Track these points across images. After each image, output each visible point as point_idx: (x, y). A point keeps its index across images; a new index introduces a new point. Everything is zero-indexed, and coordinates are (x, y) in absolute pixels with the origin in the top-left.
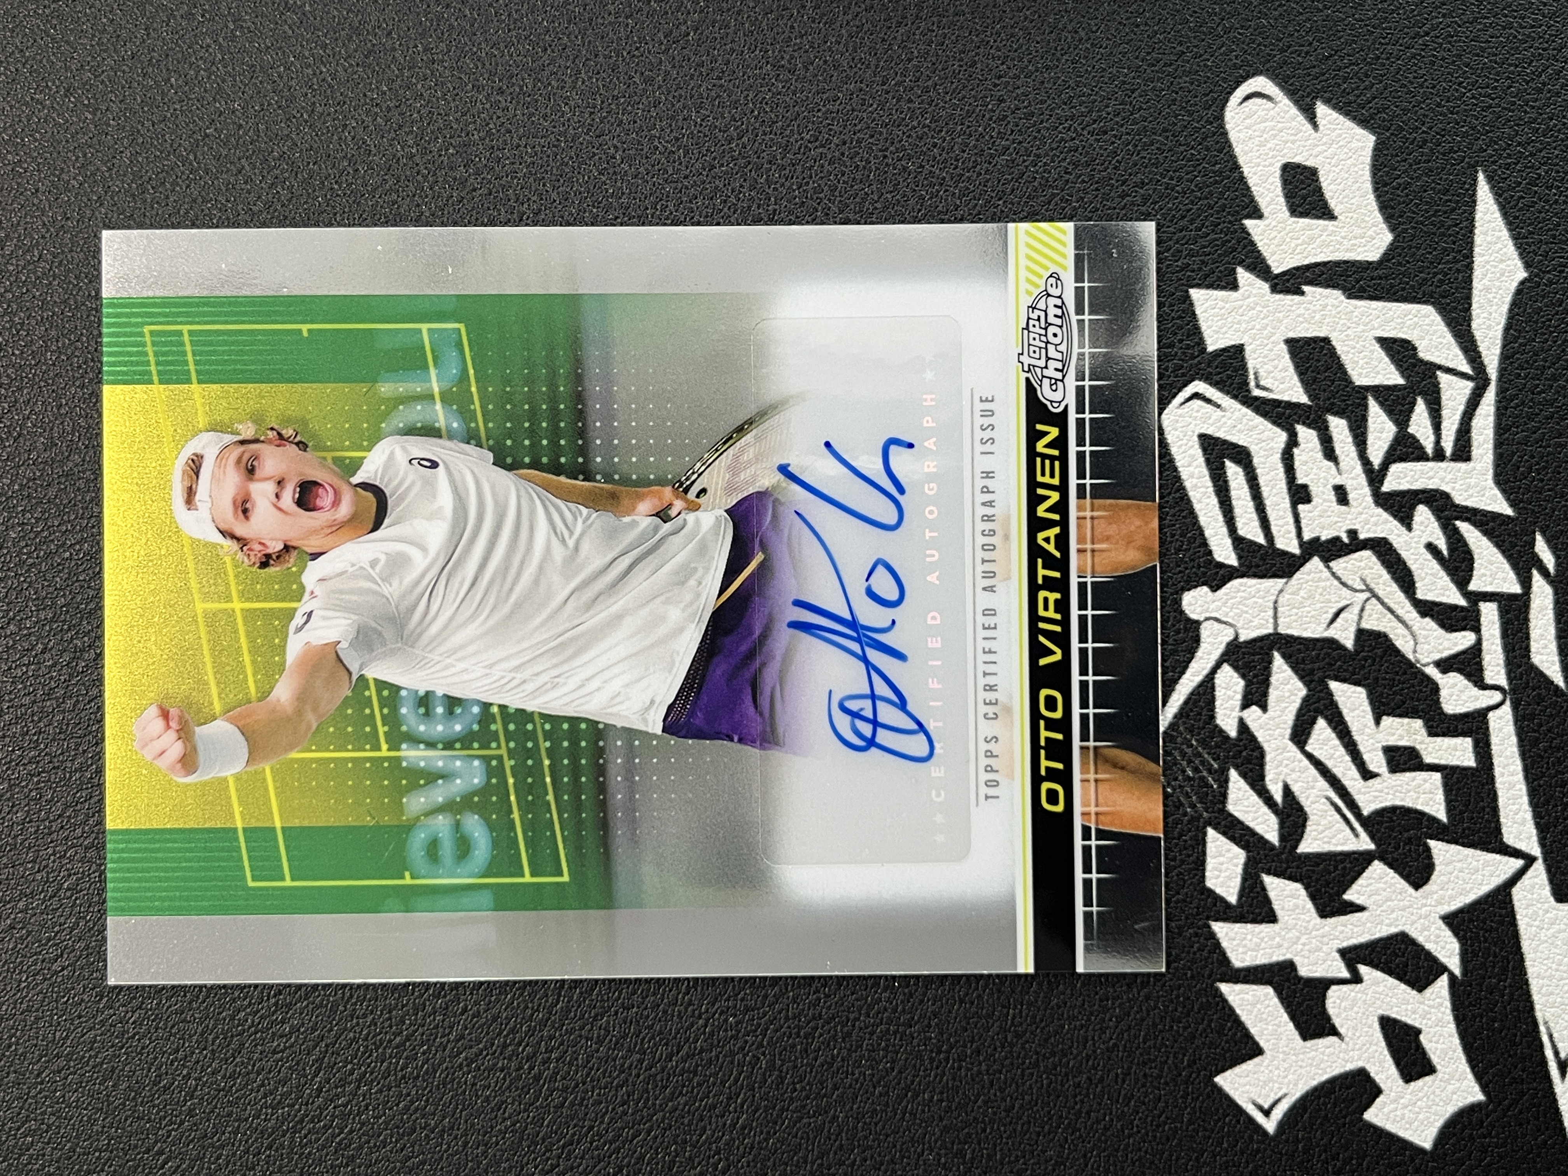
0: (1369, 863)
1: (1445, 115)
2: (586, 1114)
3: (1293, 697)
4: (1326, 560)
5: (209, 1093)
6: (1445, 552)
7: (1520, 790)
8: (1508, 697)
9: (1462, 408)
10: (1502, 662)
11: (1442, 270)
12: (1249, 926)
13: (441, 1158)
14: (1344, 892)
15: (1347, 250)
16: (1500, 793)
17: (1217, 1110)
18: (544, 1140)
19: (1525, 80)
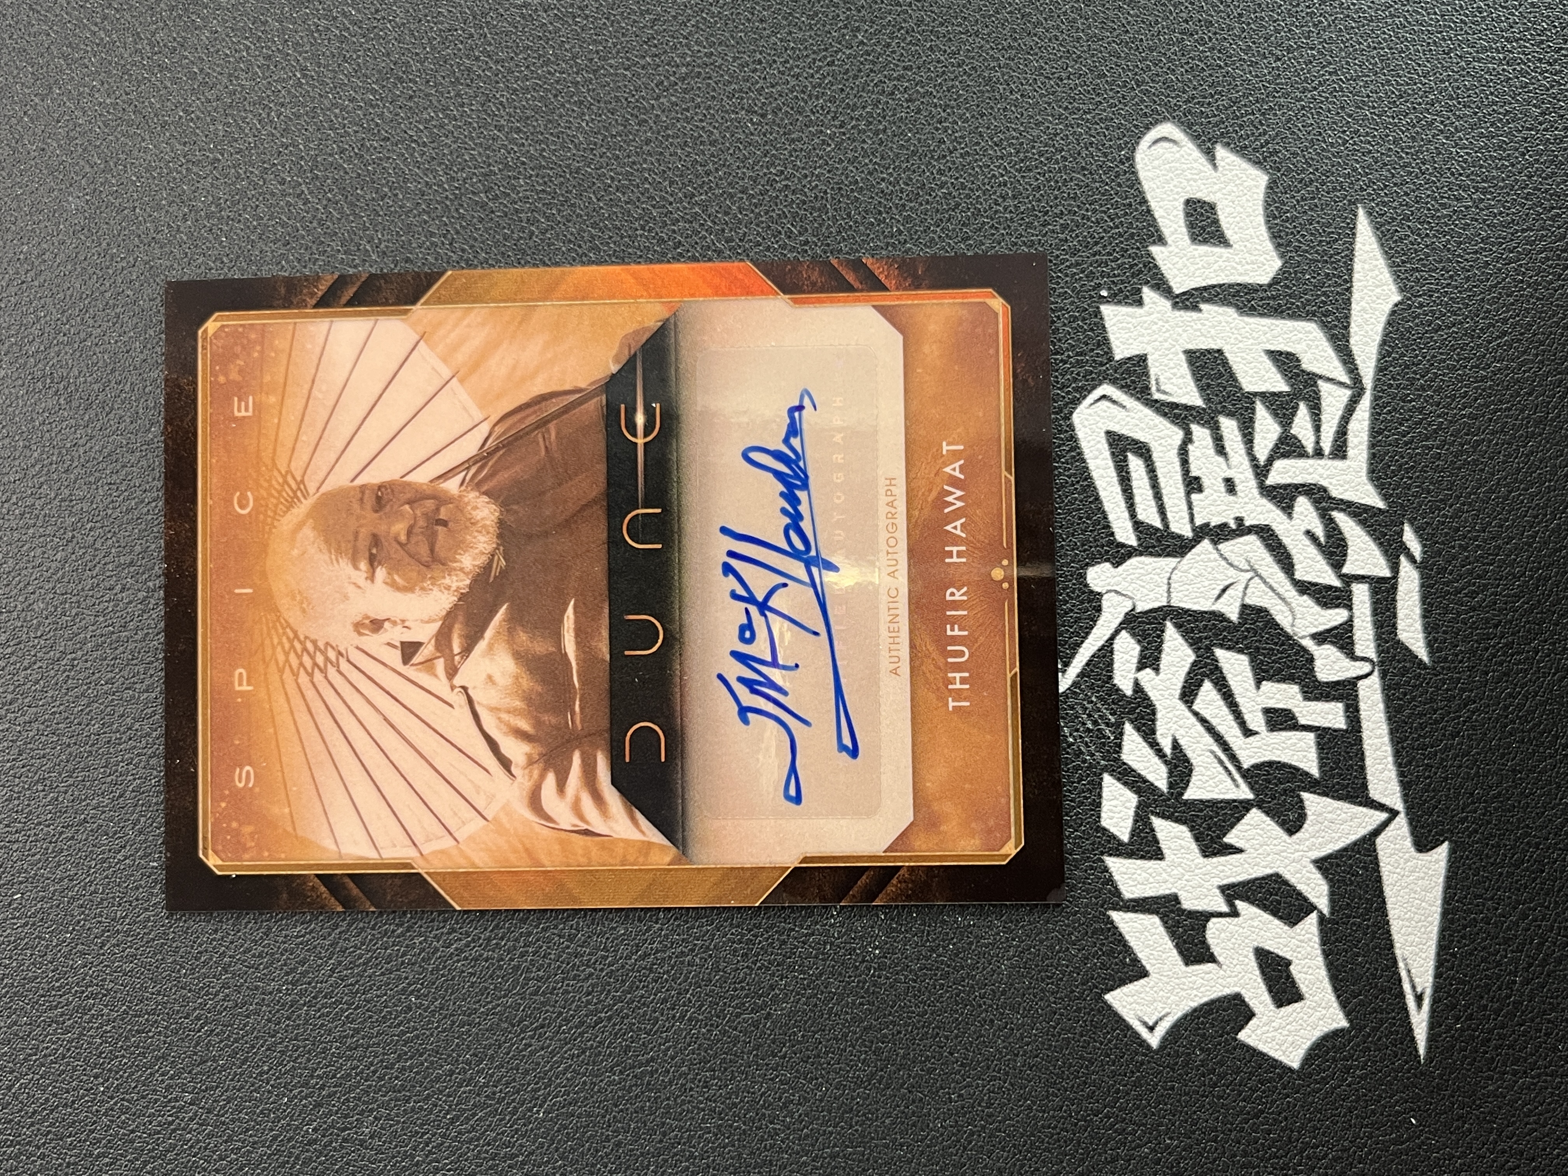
0: (1248, 810)
1: (1330, 159)
2: (556, 1002)
3: (1183, 663)
4: (1215, 543)
5: (240, 969)
6: (1322, 540)
7: (1386, 751)
8: (1377, 668)
9: (1340, 413)
10: (1371, 637)
11: (1325, 294)
12: (1139, 862)
13: (432, 1035)
14: (1225, 835)
15: (1241, 274)
16: (1367, 753)
17: (1106, 1025)
18: (520, 1022)
19: (1401, 130)
